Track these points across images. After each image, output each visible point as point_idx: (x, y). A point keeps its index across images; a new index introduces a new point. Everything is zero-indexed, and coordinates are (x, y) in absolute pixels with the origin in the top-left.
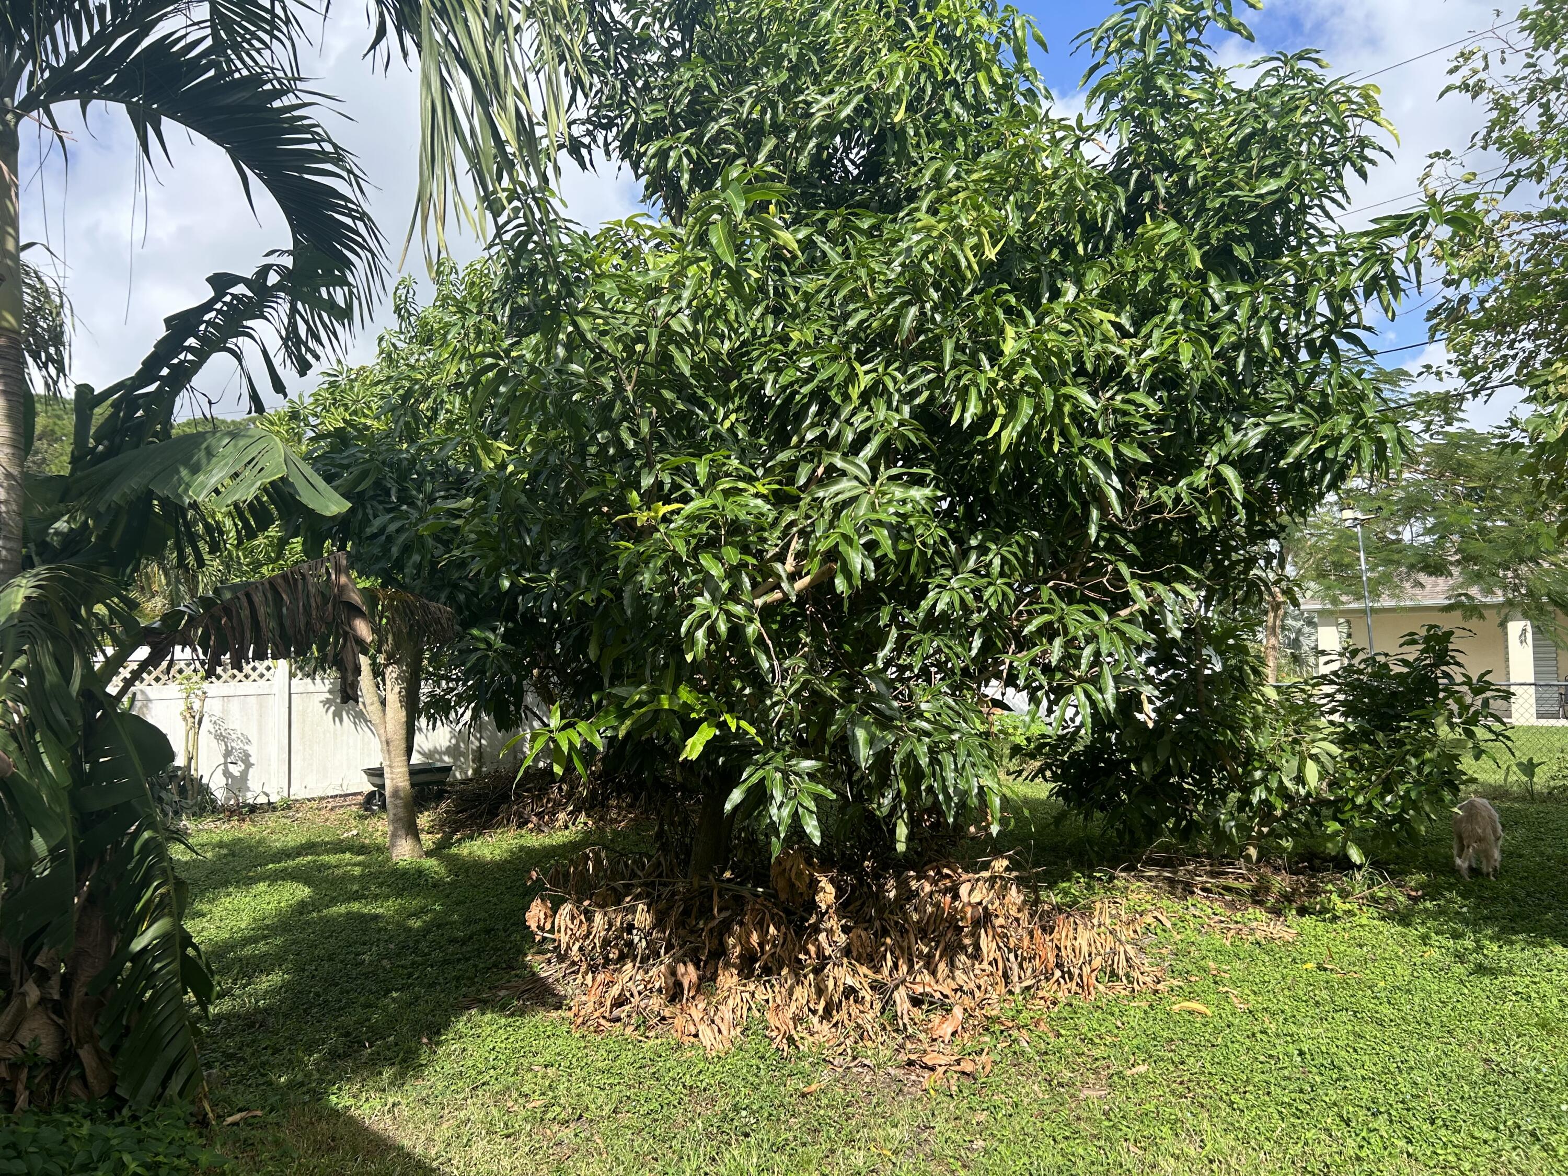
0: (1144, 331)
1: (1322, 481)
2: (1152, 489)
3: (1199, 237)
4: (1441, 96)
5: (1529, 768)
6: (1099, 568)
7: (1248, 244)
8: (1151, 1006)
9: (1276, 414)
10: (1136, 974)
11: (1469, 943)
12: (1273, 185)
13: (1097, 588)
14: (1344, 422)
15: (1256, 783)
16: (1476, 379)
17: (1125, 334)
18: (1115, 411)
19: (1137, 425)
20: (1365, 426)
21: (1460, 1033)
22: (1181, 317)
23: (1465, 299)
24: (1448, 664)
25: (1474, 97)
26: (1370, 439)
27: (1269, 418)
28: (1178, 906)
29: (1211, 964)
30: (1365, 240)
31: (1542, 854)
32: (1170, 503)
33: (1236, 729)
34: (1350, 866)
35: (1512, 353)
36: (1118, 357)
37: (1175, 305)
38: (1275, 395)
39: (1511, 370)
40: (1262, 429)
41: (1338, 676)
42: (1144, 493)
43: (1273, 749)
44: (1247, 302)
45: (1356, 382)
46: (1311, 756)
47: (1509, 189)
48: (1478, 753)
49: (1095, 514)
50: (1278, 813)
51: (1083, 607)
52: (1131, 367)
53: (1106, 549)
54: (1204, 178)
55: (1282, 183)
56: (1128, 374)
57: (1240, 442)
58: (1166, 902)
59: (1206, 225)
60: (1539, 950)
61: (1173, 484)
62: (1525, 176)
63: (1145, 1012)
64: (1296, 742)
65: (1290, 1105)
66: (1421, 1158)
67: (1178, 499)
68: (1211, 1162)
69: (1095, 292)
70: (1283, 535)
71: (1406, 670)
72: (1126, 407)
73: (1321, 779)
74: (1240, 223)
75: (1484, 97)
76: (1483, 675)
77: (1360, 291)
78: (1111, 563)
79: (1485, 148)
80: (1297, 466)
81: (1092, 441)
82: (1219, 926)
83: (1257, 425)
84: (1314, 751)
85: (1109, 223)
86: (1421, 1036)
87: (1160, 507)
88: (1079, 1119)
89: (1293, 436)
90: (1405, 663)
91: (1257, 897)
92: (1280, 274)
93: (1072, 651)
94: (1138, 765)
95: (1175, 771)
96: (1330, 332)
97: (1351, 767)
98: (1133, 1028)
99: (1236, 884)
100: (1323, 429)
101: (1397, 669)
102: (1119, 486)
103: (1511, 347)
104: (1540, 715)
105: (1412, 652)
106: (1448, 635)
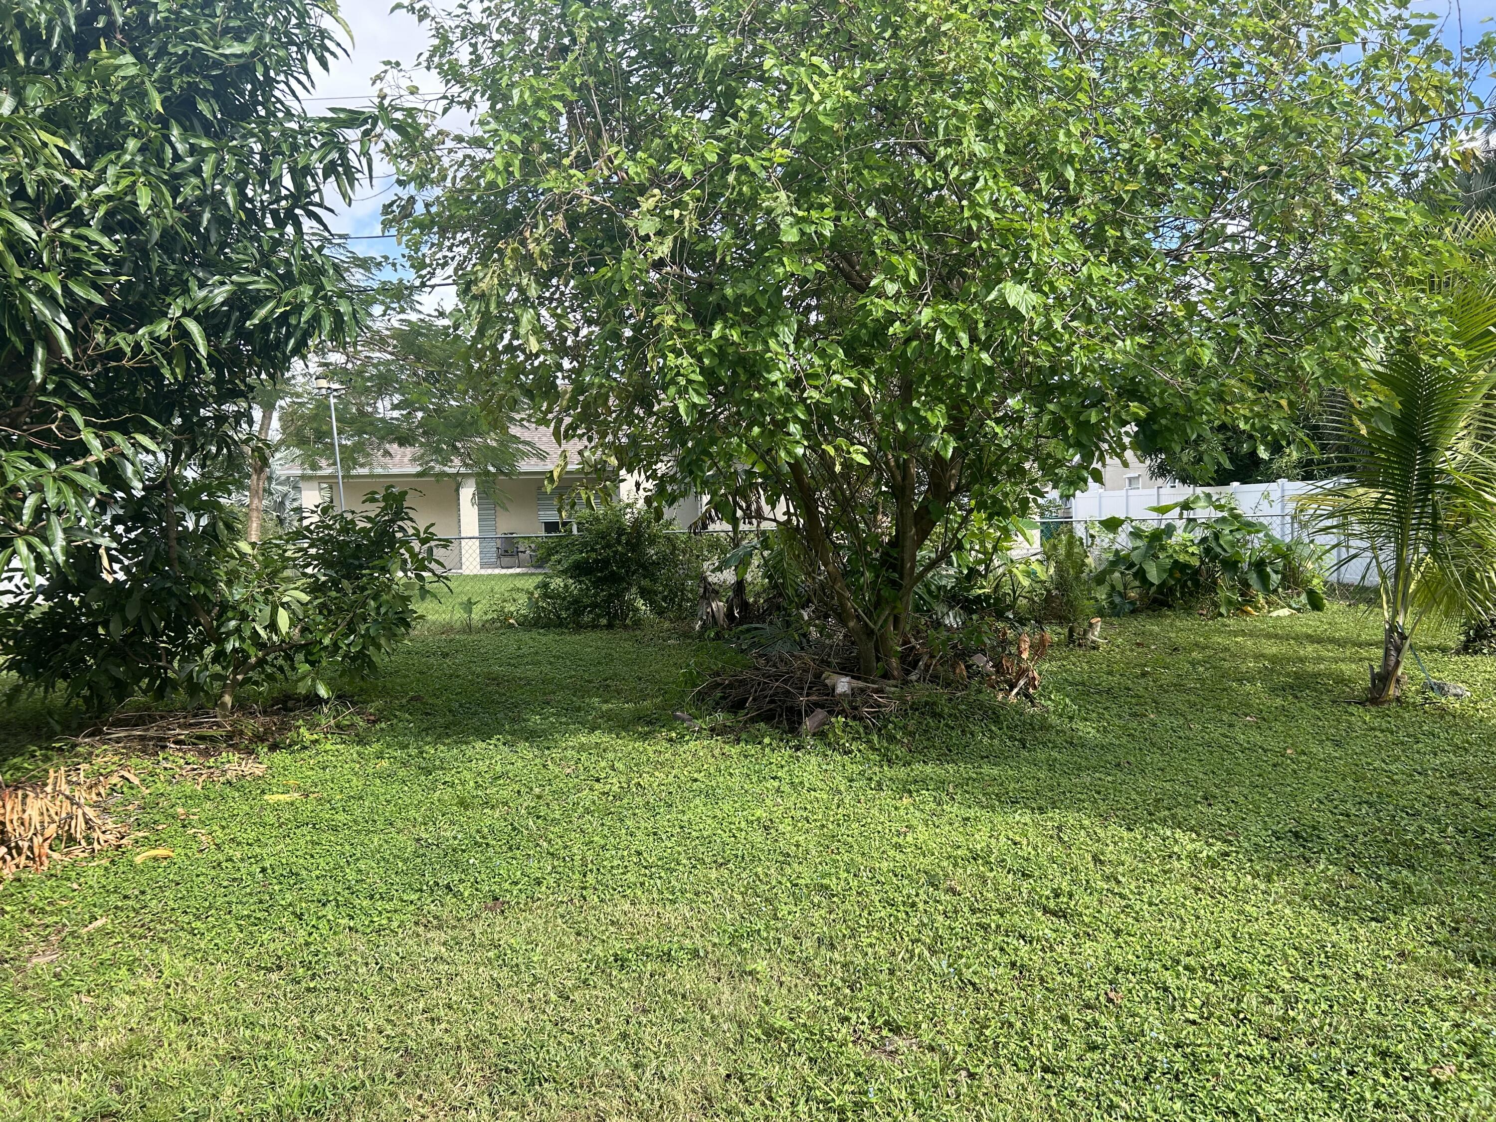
0: (97, 166)
1: (287, 345)
2: (108, 332)
3: (160, 80)
4: (392, 11)
5: (469, 605)
6: (47, 413)
7: (212, 101)
8: (113, 862)
9: (241, 275)
10: (96, 834)
11: (413, 752)
12: (237, 48)
13: (47, 435)
14: (306, 291)
15: (229, 634)
16: (424, 272)
17: (77, 165)
18: (63, 244)
19: (89, 264)
20: (324, 297)
21: (399, 824)
22: (139, 159)
23: (412, 200)
24: (403, 519)
25: (420, 20)
26: (329, 310)
27: (235, 278)
28: (148, 763)
29: (180, 810)
30: (324, 125)
31: (473, 673)
32: (128, 350)
33: (211, 583)
34: (320, 700)
35: (450, 255)
36: (66, 187)
37: (132, 144)
38: (241, 256)
39: (450, 270)
40: (227, 287)
41: (311, 532)
42: (100, 337)
43: (246, 600)
44: (212, 158)
45: (317, 257)
46: (283, 605)
47: (445, 111)
48: (424, 593)
49: (40, 353)
50: (253, 660)
51: (26, 454)
52: (81, 200)
53: (54, 393)
54: (166, 19)
55: (248, 49)
56: (79, 208)
57: (206, 298)
58: (134, 760)
59: (168, 69)
60: (464, 747)
61: (133, 332)
62: (459, 103)
63: (106, 869)
64: (268, 592)
65: (249, 916)
66: (361, 929)
67: (137, 348)
68: (168, 987)
69: (39, 111)
70: (250, 396)
71: (369, 525)
72: (76, 242)
73: (292, 625)
74: (205, 77)
75: (427, 22)
76: (428, 528)
77: (320, 172)
78: (61, 408)
79: (428, 68)
80: (264, 327)
81: (35, 273)
82: (191, 774)
83: (223, 283)
84: (285, 600)
85: (56, 39)
86: (369, 832)
87: (118, 354)
88: (25, 988)
89: (259, 299)
90: (369, 519)
91: (232, 740)
92: (244, 137)
93: (13, 502)
94: (106, 626)
95: (147, 630)
96: (295, 206)
97: (321, 613)
98: (91, 887)
99: (211, 732)
100: (287, 296)
101: (361, 525)
102: (69, 326)
103: (450, 249)
104: (483, 565)
105: (373, 510)
106: (404, 494)
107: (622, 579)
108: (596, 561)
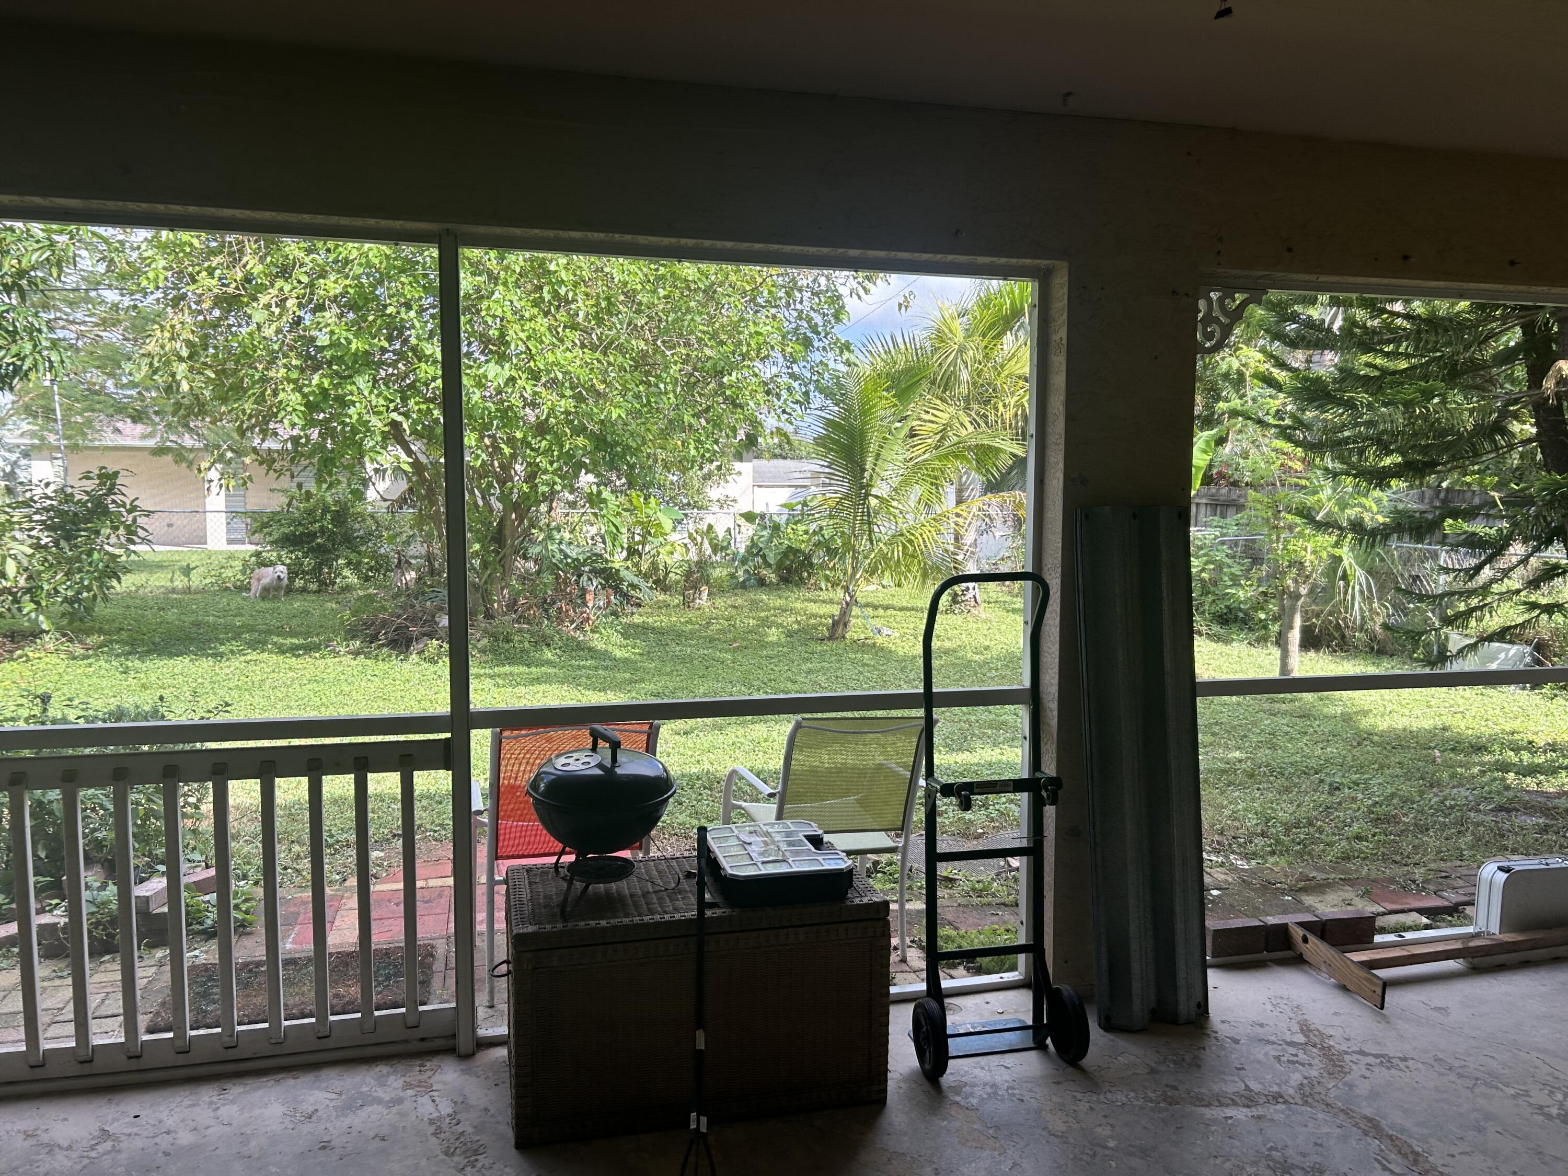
5: (188, 570)
24: (114, 493)
34: (42, 631)
41: (35, 502)
46: (10, 556)
71: (86, 498)
73: (18, 571)
76: (134, 501)
84: (12, 553)
90: (86, 493)
97: (43, 564)
101: (78, 497)
104: (230, 542)
105: (90, 485)
106: (116, 474)
107: (329, 552)
108: (302, 534)
